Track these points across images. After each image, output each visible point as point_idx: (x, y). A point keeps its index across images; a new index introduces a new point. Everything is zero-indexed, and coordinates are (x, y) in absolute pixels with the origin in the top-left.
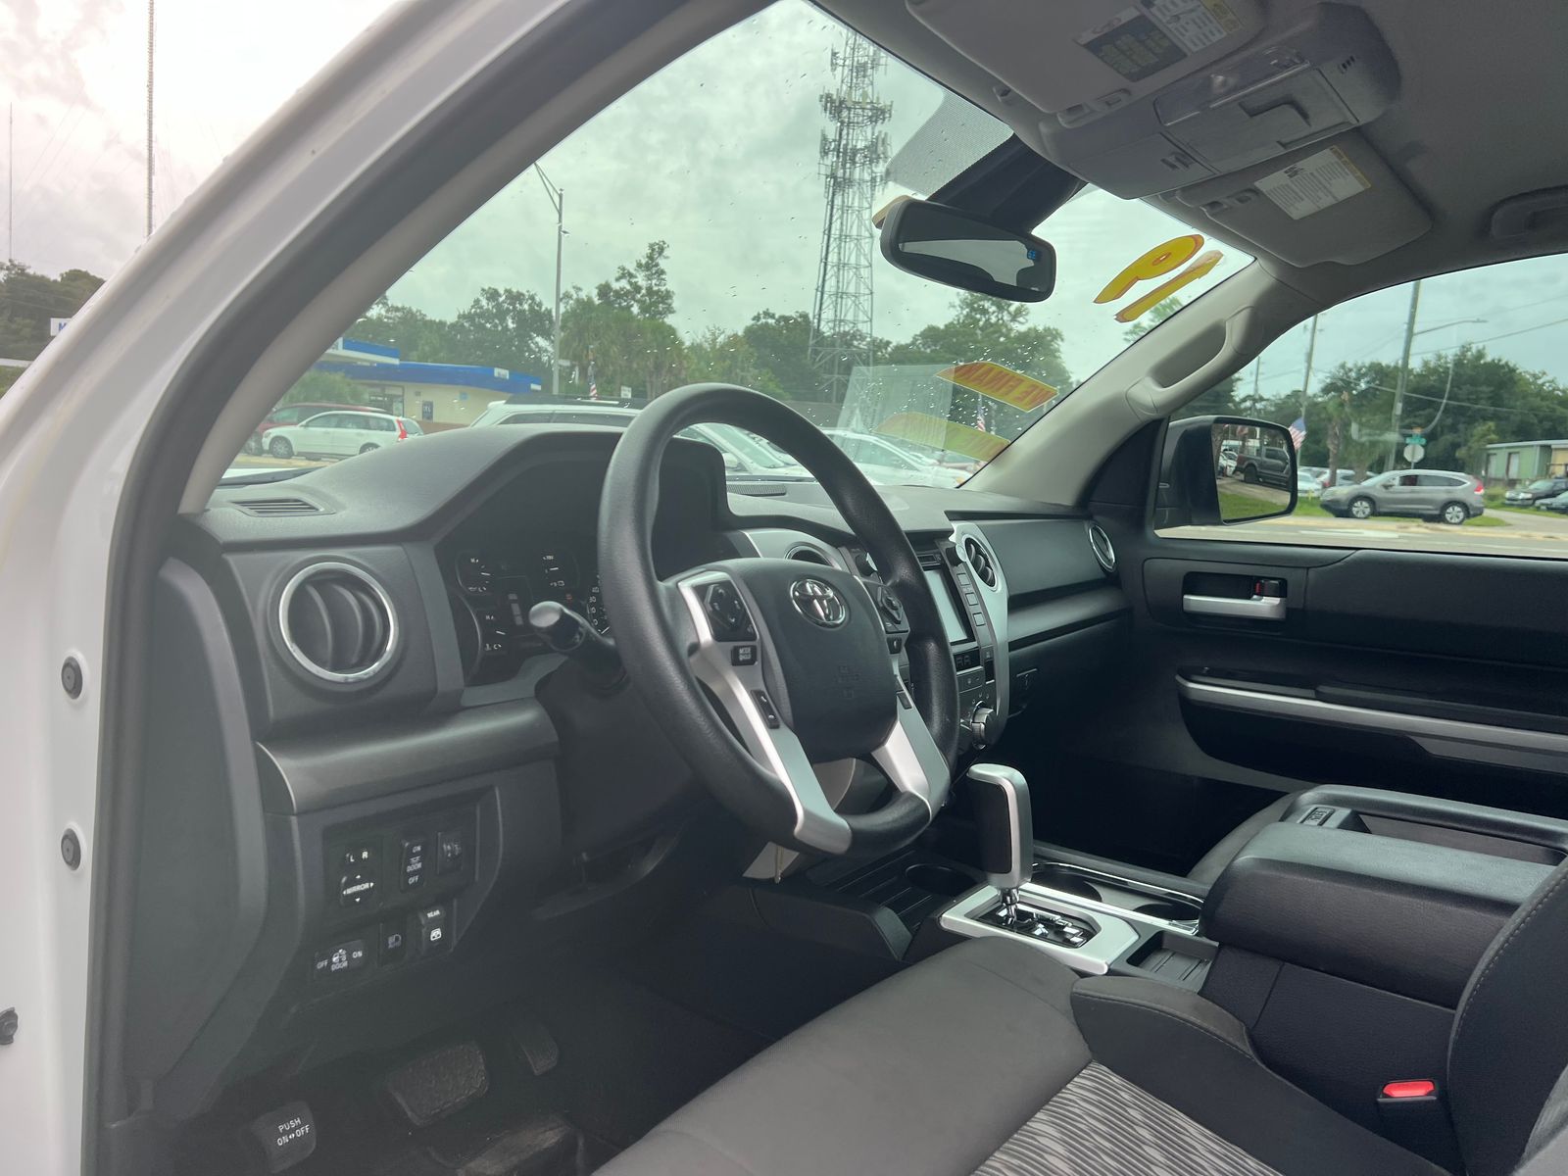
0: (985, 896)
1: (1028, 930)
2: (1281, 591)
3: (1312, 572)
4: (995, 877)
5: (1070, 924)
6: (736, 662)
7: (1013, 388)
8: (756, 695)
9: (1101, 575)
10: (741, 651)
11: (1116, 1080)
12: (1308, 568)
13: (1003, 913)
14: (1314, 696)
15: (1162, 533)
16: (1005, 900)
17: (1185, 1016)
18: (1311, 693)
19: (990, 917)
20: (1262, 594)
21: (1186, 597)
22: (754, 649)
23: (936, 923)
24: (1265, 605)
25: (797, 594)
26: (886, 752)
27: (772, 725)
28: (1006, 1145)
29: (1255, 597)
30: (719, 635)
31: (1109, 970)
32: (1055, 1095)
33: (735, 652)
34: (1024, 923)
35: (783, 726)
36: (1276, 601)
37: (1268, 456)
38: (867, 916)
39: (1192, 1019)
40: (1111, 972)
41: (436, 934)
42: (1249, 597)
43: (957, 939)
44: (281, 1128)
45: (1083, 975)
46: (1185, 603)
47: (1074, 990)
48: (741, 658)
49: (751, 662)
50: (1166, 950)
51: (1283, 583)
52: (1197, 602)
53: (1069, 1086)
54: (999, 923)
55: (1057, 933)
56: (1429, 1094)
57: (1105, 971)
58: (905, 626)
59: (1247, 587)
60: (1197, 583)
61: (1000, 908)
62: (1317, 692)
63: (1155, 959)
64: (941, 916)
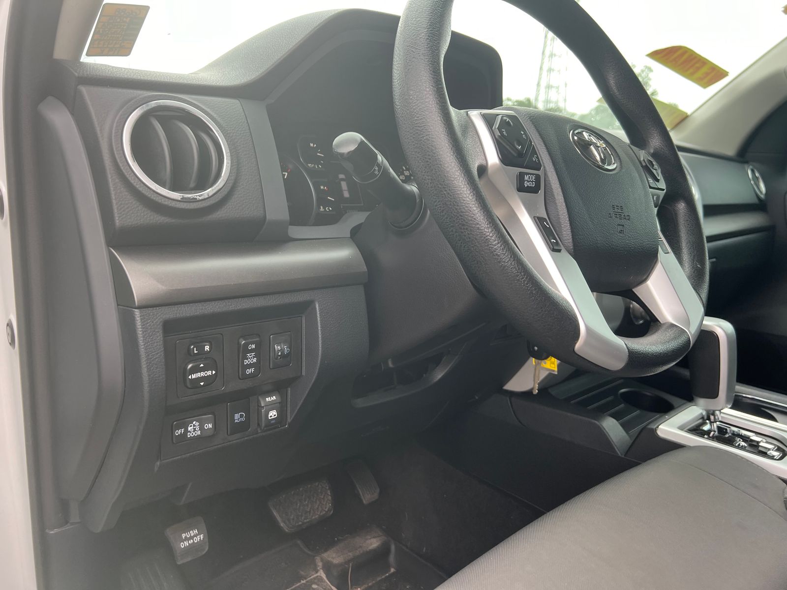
0: (691, 413)
1: (730, 442)
4: (702, 401)
5: (764, 441)
6: (521, 188)
8: (539, 222)
9: (755, 200)
10: (526, 178)
13: (706, 428)
16: (709, 419)
19: (696, 430)
22: (538, 178)
23: (653, 432)
25: (576, 138)
26: (648, 288)
27: (554, 249)
30: (506, 158)
33: (521, 177)
34: (724, 436)
35: (564, 252)
38: (596, 422)
41: (273, 414)
43: (672, 446)
44: (184, 536)
48: (526, 184)
49: (535, 190)
54: (702, 434)
55: (754, 447)
58: (662, 185)
61: (704, 423)
64: (658, 427)
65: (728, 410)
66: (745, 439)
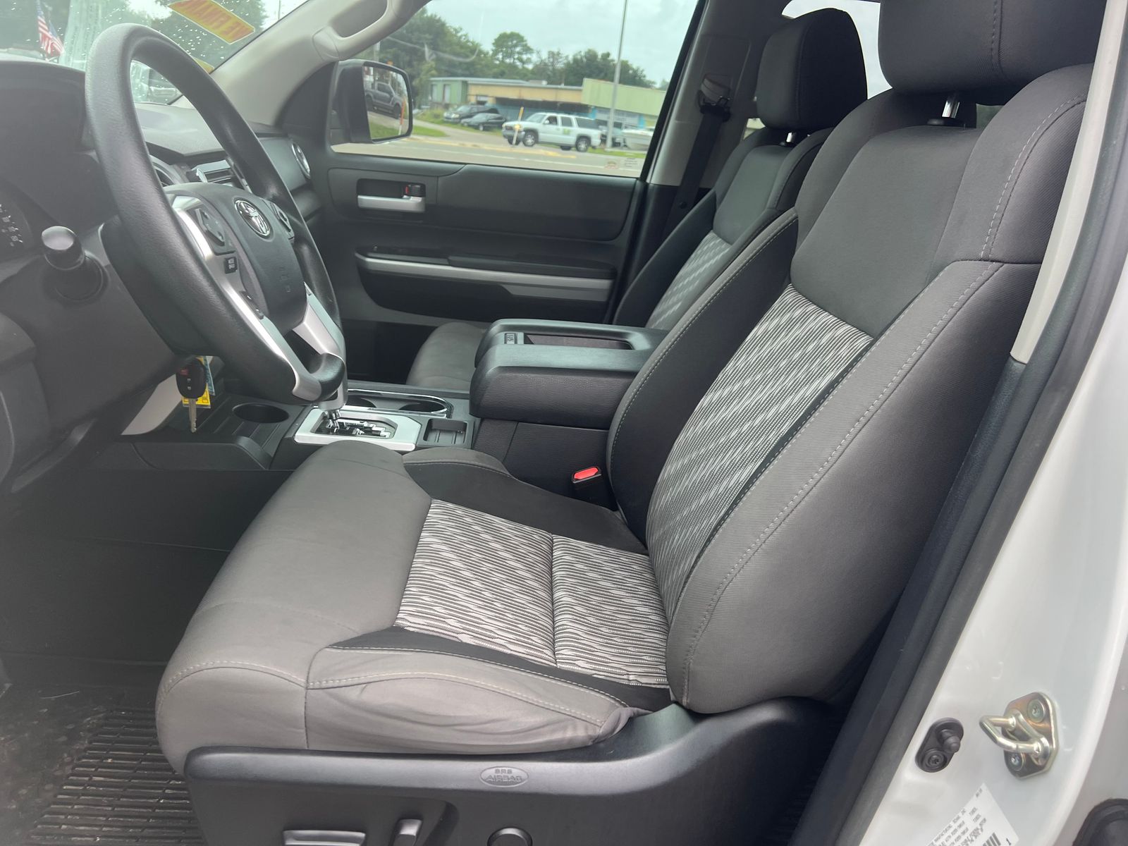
0: (314, 416)
1: (349, 433)
2: (422, 193)
3: (440, 180)
5: (376, 425)
7: (223, 23)
8: (244, 295)
9: (304, 181)
10: (229, 262)
11: (450, 505)
12: (438, 177)
13: (330, 425)
14: (447, 263)
15: (338, 148)
16: (331, 417)
17: (473, 462)
18: (445, 261)
19: (321, 429)
20: (410, 195)
21: (359, 197)
22: (235, 259)
23: (292, 439)
24: (411, 203)
27: (260, 317)
28: (416, 554)
29: (405, 197)
30: (216, 251)
31: (416, 447)
32: (424, 522)
33: (226, 264)
34: (343, 430)
35: (265, 317)
36: (419, 199)
37: (379, 89)
38: (232, 444)
39: (477, 463)
40: (417, 448)
42: (401, 197)
43: (313, 449)
45: (403, 453)
46: (359, 202)
47: (405, 462)
49: (233, 270)
50: (435, 430)
51: (423, 187)
52: (367, 200)
53: (429, 515)
54: (330, 431)
55: (368, 432)
56: (595, 474)
57: (414, 448)
59: (398, 189)
60: (366, 186)
61: (328, 422)
62: (449, 260)
63: (432, 436)
64: (294, 435)
65: (345, 407)
66: (362, 428)
